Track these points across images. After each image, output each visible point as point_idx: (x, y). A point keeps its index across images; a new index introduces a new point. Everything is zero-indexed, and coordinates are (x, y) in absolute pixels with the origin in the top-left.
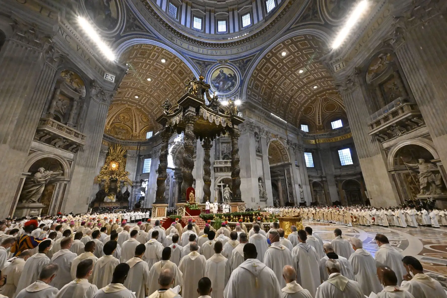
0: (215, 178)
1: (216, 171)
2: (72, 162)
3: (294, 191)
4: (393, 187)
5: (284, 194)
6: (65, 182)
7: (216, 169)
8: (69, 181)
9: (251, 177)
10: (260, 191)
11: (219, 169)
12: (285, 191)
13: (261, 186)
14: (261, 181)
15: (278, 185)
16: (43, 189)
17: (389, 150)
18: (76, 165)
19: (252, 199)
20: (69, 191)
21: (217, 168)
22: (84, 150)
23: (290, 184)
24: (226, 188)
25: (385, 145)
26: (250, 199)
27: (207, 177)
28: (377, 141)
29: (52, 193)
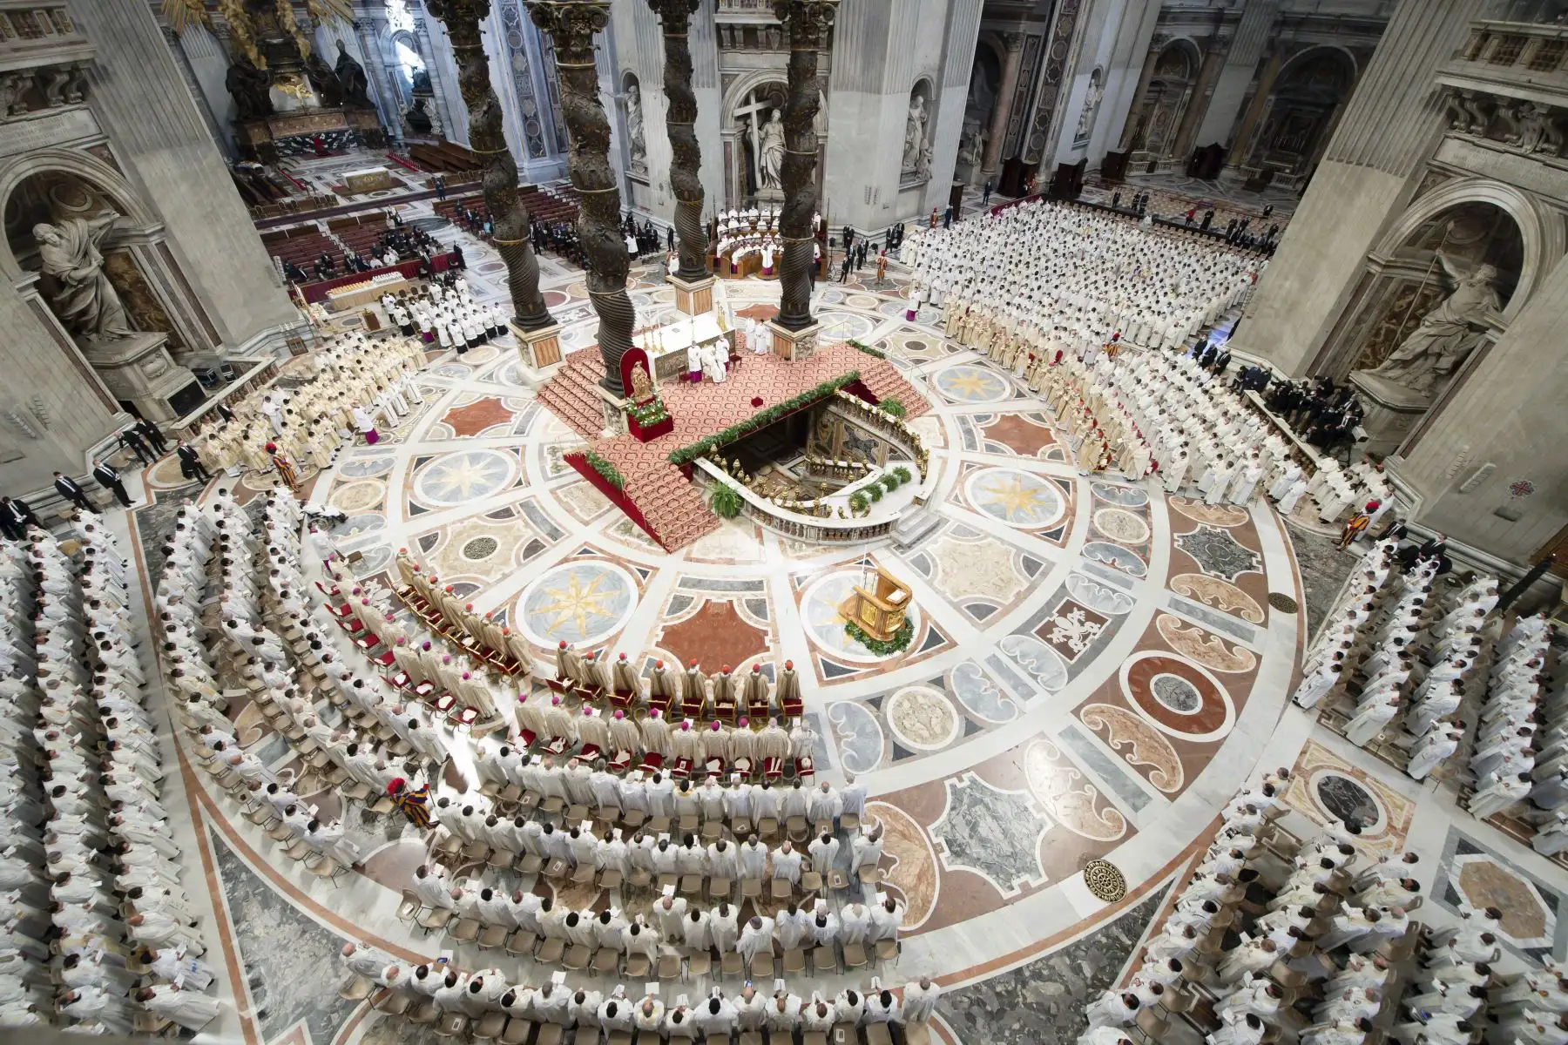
0: (726, 81)
1: (727, 43)
2: (105, 145)
3: (1059, 108)
4: (1332, 313)
5: (1017, 113)
6: (155, 239)
7: (725, 34)
8: (163, 230)
9: (879, 92)
10: (910, 145)
11: (739, 34)
12: (1024, 99)
13: (918, 124)
14: (921, 99)
15: (1006, 62)
16: (110, 290)
17: (1441, 178)
18: (133, 159)
19: (869, 190)
20: (189, 265)
21: (731, 27)
22: (105, 69)
23: (1056, 74)
24: (768, 126)
25: (1454, 151)
26: (862, 193)
27: (684, 177)
28: (1443, 115)
29: (139, 280)
